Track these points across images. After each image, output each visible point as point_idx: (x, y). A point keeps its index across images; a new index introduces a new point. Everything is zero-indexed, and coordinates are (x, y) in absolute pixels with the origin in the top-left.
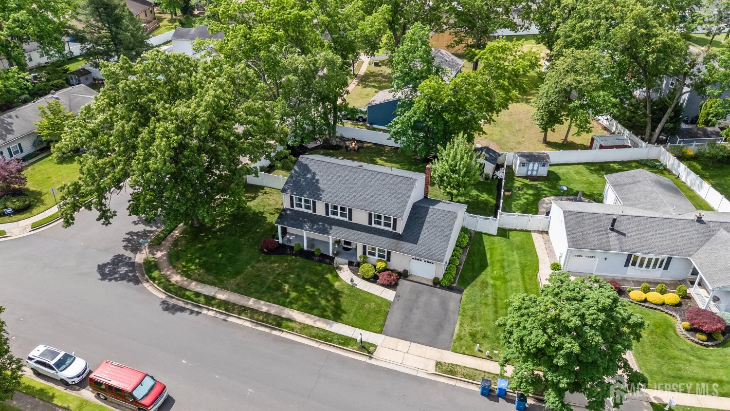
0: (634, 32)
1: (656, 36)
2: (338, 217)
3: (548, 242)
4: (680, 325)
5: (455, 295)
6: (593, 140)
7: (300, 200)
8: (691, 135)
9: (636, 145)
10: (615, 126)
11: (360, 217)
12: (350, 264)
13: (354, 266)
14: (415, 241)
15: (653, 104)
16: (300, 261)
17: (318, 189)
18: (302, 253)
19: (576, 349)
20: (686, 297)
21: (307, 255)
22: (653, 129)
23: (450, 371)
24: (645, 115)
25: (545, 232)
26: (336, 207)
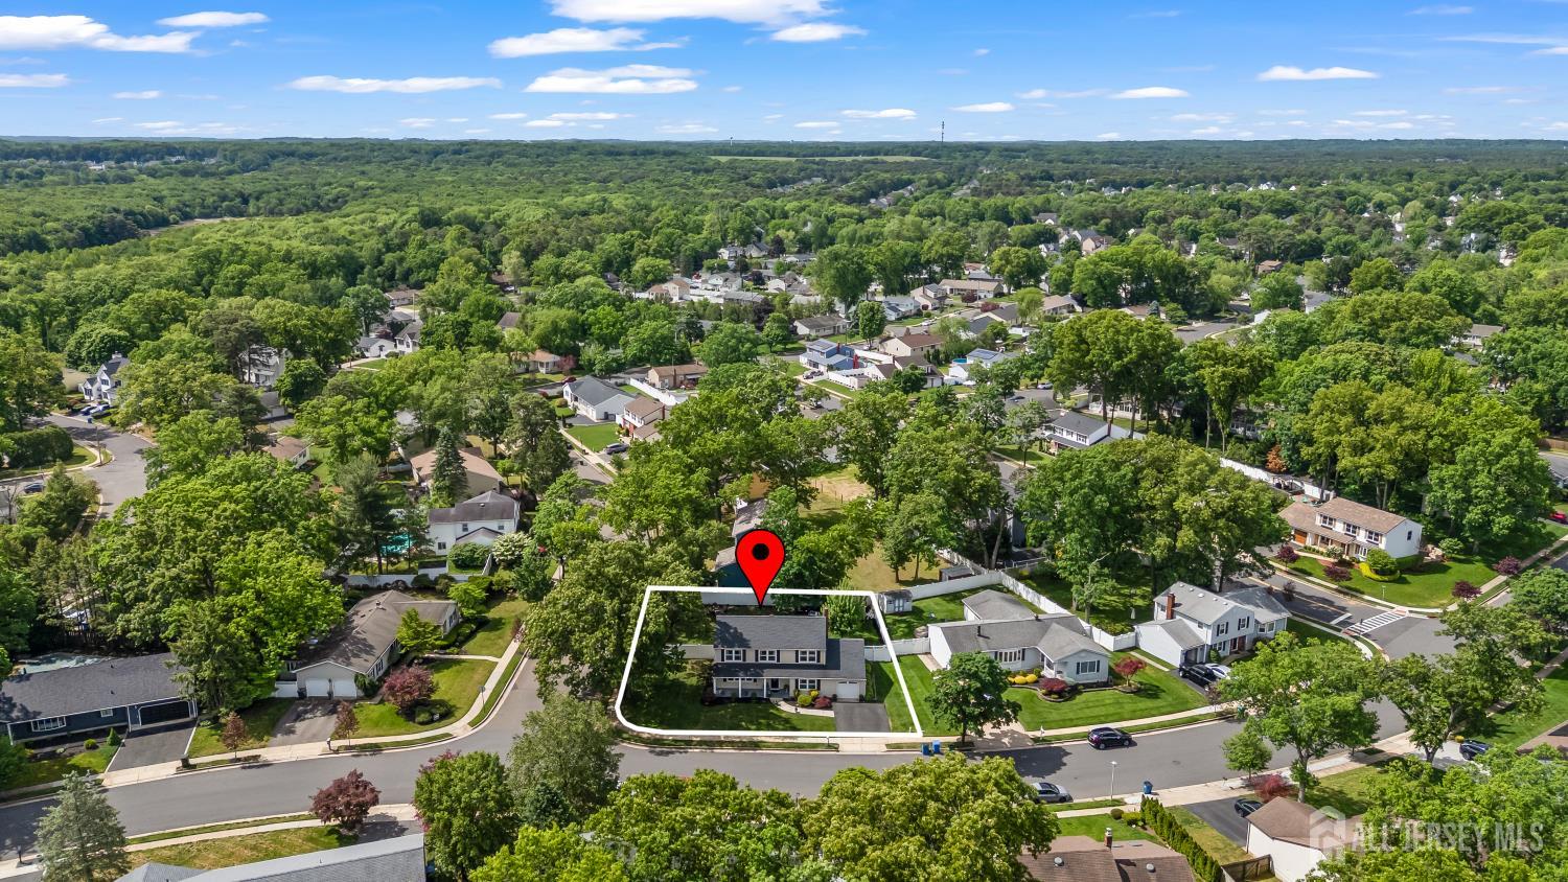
0: (957, 477)
1: (973, 479)
2: (767, 661)
3: (933, 659)
4: (1040, 692)
5: (879, 706)
6: (941, 573)
7: (731, 652)
8: (1021, 557)
9: (979, 573)
10: (957, 558)
11: (788, 657)
12: (786, 700)
13: (792, 701)
14: (837, 667)
15: (985, 533)
16: (742, 706)
17: (745, 640)
18: (738, 700)
19: (979, 685)
20: (1040, 677)
21: (745, 700)
22: (990, 557)
23: (898, 747)
24: (981, 545)
25: (928, 653)
26: (764, 653)
